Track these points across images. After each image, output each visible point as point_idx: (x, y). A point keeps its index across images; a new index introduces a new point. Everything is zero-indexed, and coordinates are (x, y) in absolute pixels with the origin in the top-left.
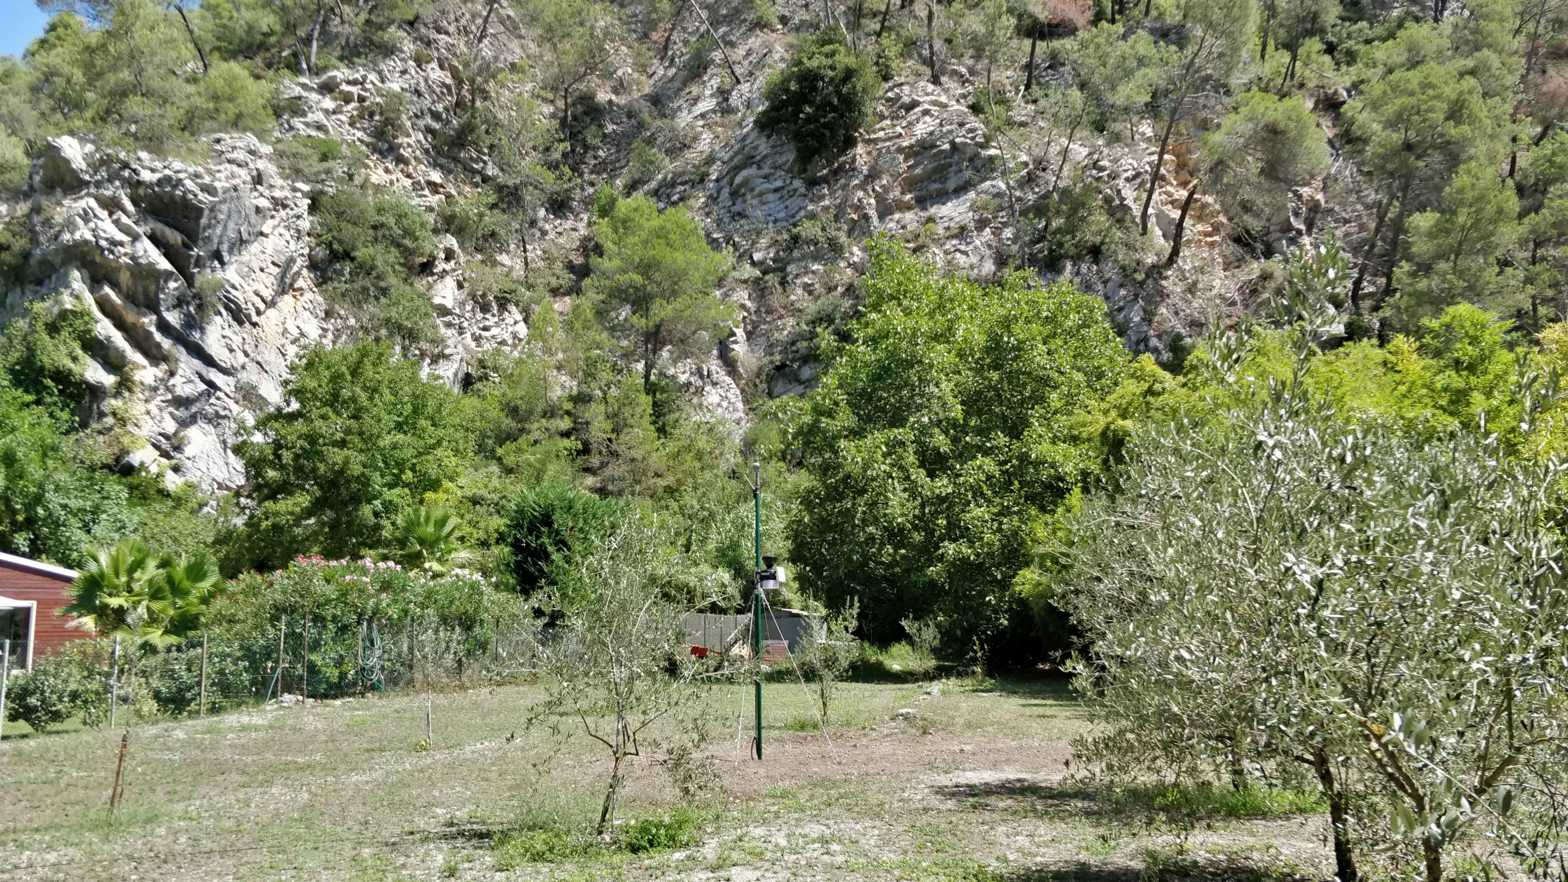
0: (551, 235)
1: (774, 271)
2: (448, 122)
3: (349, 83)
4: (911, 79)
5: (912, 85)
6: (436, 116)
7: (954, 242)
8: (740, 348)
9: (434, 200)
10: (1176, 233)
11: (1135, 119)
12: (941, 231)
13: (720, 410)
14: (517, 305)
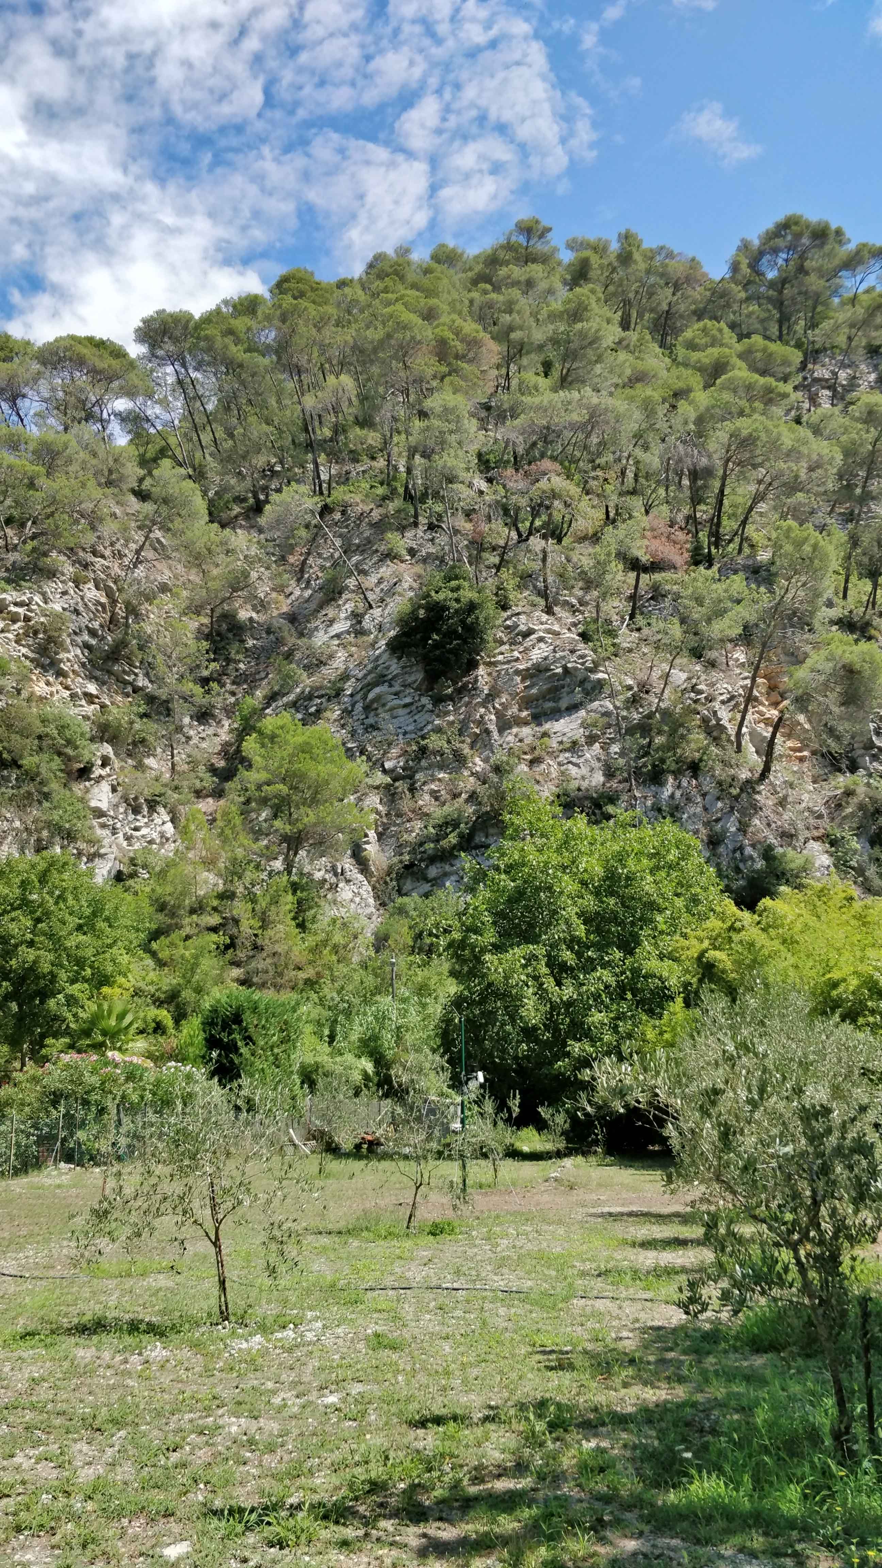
0: (195, 741)
1: (403, 778)
2: (103, 638)
3: (16, 604)
4: (527, 609)
5: (528, 615)
6: (93, 633)
7: (567, 755)
8: (372, 849)
9: (90, 709)
10: (768, 751)
11: (729, 646)
12: (555, 745)
13: (353, 905)
14: (165, 807)
